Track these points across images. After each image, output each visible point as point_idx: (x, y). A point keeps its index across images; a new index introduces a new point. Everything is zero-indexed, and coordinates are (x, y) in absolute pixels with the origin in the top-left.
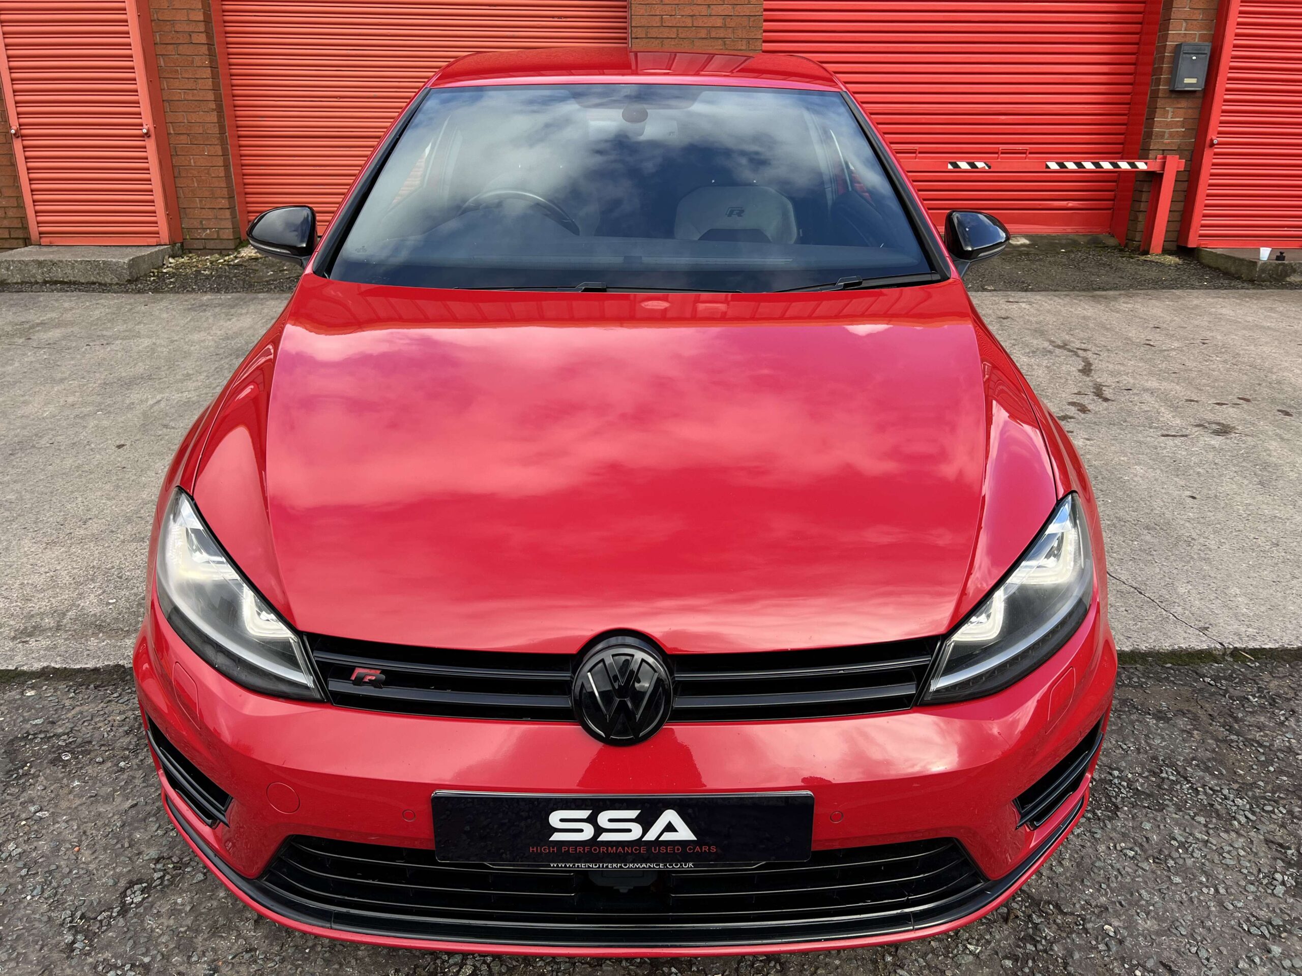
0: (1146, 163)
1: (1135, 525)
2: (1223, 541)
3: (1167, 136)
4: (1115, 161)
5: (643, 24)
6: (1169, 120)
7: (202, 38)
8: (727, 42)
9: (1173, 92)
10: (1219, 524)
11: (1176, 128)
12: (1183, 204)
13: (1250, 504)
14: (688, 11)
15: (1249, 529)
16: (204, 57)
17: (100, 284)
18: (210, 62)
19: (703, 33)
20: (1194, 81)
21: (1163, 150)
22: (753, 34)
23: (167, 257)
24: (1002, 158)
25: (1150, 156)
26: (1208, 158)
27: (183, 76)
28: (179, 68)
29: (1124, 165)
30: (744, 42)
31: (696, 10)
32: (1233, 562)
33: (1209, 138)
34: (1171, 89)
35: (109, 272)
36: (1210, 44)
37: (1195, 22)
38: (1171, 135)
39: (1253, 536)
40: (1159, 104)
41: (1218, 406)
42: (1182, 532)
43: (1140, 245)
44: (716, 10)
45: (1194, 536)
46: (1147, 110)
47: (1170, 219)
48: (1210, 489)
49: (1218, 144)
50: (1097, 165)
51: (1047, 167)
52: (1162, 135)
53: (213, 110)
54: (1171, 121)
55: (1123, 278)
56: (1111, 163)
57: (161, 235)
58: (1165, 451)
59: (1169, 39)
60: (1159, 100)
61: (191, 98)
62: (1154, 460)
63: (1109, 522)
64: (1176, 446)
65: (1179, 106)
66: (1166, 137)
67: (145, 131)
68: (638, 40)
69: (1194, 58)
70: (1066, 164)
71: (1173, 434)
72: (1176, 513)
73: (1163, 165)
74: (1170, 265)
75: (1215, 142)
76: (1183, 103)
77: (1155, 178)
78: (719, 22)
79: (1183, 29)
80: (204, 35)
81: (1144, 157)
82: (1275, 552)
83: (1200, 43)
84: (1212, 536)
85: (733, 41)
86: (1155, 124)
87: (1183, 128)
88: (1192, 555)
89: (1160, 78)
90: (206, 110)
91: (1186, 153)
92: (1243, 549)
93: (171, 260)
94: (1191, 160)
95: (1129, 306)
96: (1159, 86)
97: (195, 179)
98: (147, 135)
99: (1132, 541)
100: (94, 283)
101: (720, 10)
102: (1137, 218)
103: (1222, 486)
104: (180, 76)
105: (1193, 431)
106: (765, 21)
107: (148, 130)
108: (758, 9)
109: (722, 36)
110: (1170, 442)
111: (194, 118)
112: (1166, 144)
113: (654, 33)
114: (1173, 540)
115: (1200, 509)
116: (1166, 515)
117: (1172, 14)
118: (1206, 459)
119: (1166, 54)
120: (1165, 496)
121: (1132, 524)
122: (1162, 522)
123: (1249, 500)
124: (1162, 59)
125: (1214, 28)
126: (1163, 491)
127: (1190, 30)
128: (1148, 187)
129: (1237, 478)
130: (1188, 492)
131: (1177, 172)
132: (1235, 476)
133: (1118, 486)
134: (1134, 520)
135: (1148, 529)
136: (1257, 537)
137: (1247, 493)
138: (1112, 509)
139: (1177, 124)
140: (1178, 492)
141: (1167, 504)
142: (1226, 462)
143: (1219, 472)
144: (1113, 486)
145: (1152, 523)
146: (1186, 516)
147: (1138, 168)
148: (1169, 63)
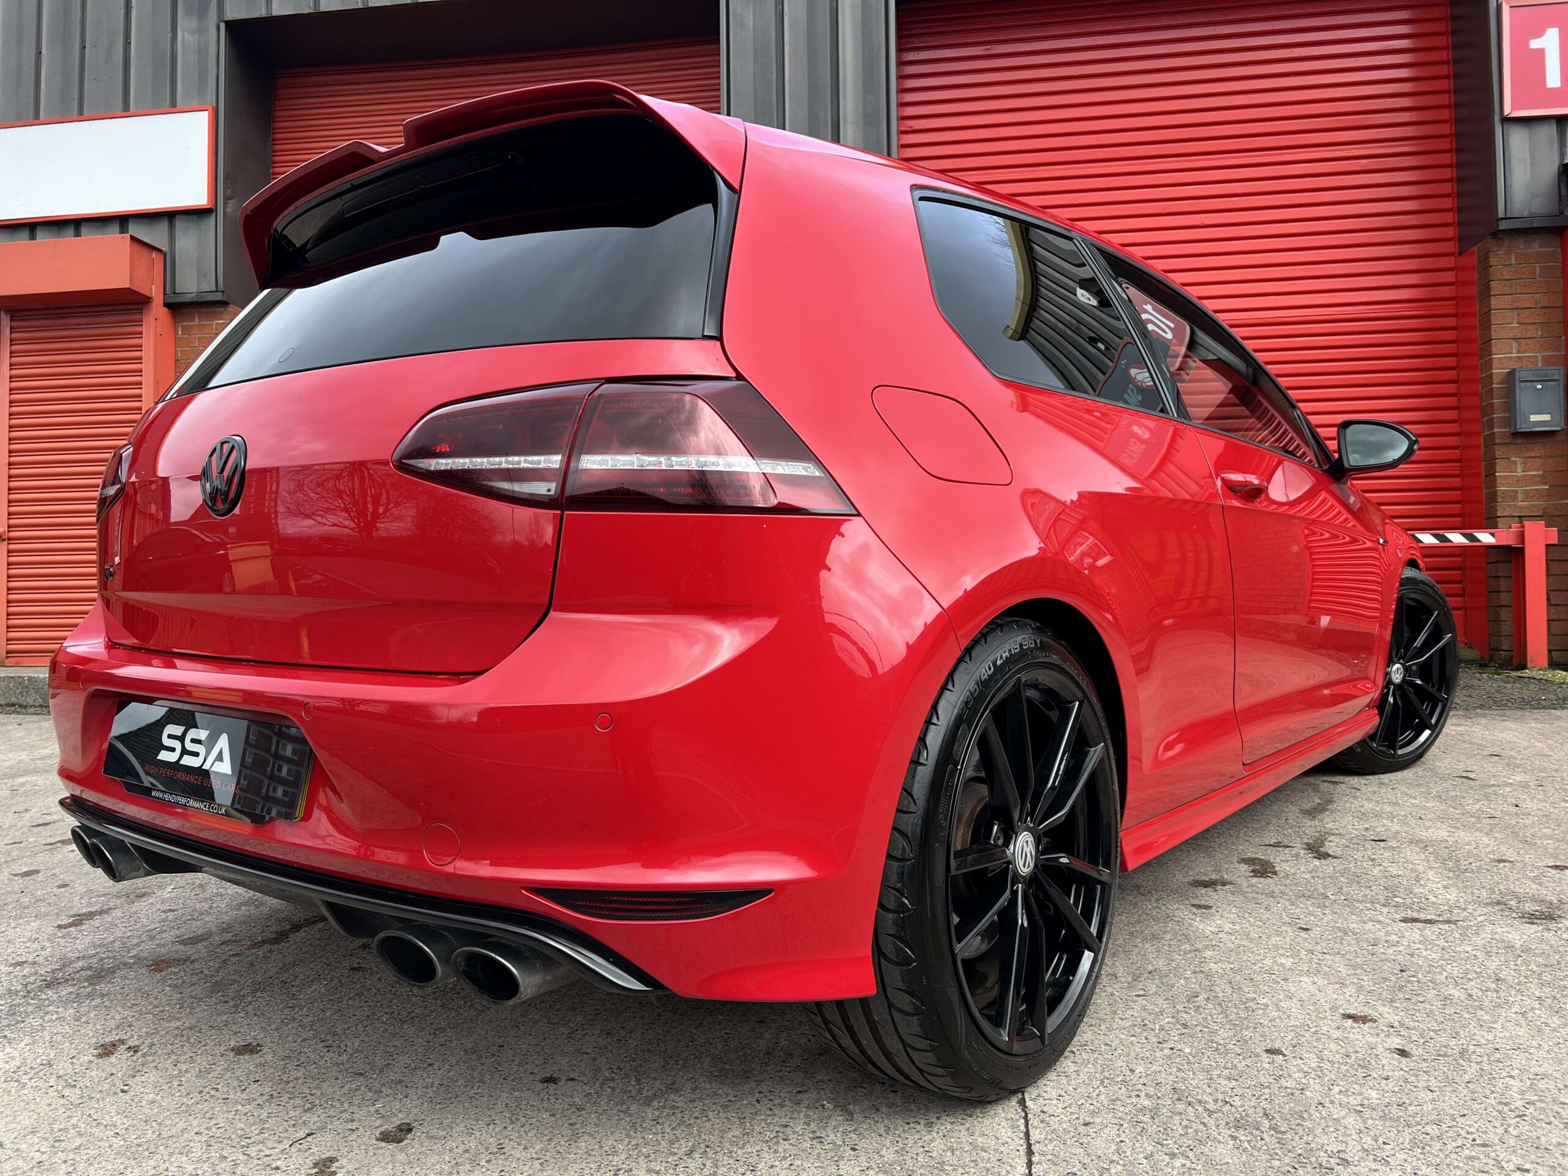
0: (1493, 535)
1: (1210, 1113)
3: (1520, 496)
4: (1441, 532)
6: (1519, 474)
9: (1517, 434)
10: (1437, 1123)
11: (1534, 485)
13: (1544, 1076)
15: (1512, 1142)
17: (20, 706)
20: (1546, 417)
21: (1519, 517)
25: (1500, 525)
29: (1456, 538)
34: (1513, 431)
35: (32, 691)
36: (1562, 367)
37: (1532, 341)
38: (1528, 495)
39: (1517, 1160)
40: (1498, 454)
41: (1553, 871)
42: (1324, 1139)
43: (1511, 657)
45: (1353, 1152)
46: (1484, 464)
47: (1554, 617)
48: (1455, 1036)
52: (1513, 496)
54: (1522, 476)
55: (1470, 696)
56: (1435, 535)
58: (1391, 951)
59: (1494, 366)
60: (1496, 447)
62: (1355, 967)
63: (1146, 1103)
64: (1424, 941)
65: (1533, 455)
66: (1520, 499)
69: (1539, 387)
71: (1429, 917)
72: (1336, 1089)
73: (1521, 536)
76: (1539, 450)
77: (1513, 555)
79: (1514, 351)
81: (1490, 523)
83: (1547, 368)
84: (1401, 1156)
86: (1499, 481)
87: (1545, 484)
89: (1493, 419)
91: (1559, 519)
95: (1461, 728)
96: (1493, 428)
99: (1173, 1156)
100: (13, 705)
102: (1498, 615)
103: (1490, 1030)
105: (1479, 912)
110: (1414, 933)
112: (1521, 508)
114: (1287, 1160)
115: (1406, 1081)
116: (1308, 1093)
117: (1493, 333)
118: (1479, 970)
119: (1494, 386)
120: (1333, 1047)
121: (1206, 1109)
122: (1286, 1111)
123: (1546, 1065)
124: (1490, 393)
125: (1563, 349)
126: (1336, 1034)
127: (1525, 352)
128: (1503, 570)
129: (1537, 1012)
130: (1398, 1040)
131: (1547, 545)
132: (1532, 1009)
133: (1234, 1017)
134: (1216, 1101)
135: (1237, 1127)
136: (1527, 1166)
137: (1547, 1048)
138: (1179, 1070)
139: (1533, 480)
140: (1372, 1040)
141: (1327, 1065)
142: (1526, 977)
143: (1499, 998)
144: (1220, 1018)
145: (1259, 1110)
146: (1359, 1098)
147: (1480, 541)
148: (1502, 398)
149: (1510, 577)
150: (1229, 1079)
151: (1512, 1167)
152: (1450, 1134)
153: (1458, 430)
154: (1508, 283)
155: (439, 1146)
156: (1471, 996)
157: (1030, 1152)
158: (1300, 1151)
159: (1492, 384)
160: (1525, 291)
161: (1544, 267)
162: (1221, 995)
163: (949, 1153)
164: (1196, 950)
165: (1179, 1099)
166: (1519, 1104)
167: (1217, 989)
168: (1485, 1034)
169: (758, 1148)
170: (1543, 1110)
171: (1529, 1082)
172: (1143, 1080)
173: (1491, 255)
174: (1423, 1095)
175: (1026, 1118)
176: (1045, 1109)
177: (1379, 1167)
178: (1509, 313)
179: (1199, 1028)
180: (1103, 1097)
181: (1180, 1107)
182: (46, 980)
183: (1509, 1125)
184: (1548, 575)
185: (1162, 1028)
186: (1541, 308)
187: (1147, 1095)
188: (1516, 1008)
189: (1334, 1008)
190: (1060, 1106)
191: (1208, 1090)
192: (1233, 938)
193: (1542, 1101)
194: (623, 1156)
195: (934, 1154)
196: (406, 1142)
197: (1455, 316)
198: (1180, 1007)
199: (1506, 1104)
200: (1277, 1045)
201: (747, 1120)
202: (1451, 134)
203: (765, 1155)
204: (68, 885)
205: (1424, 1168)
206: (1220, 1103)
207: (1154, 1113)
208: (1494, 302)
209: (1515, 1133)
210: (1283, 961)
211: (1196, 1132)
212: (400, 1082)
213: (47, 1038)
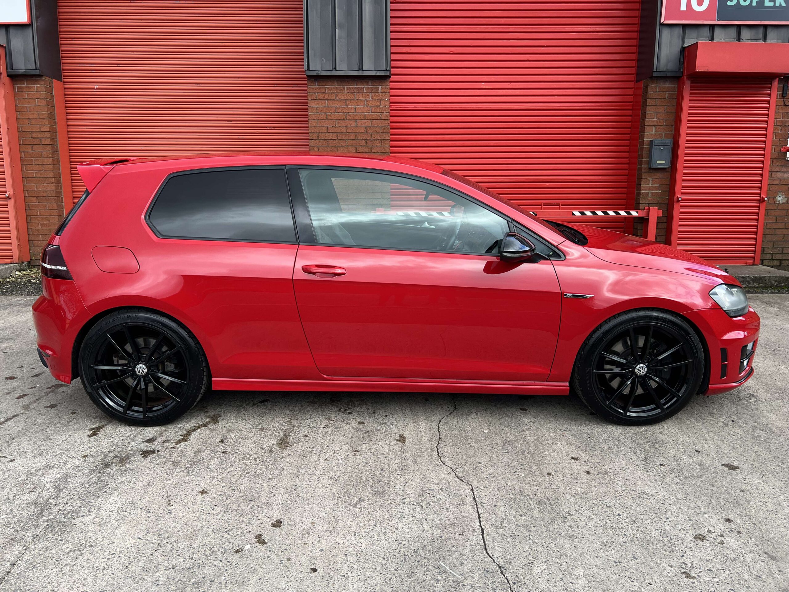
0: (637, 212)
1: (531, 499)
2: (592, 517)
3: (649, 195)
4: (617, 211)
5: (316, 131)
6: (650, 186)
7: (48, 141)
8: (368, 142)
9: (650, 169)
10: (597, 499)
11: (655, 190)
12: (665, 237)
13: (628, 480)
14: (343, 123)
15: (617, 505)
16: (48, 152)
18: (53, 154)
19: (353, 137)
20: (663, 162)
21: (649, 204)
22: (384, 136)
23: (14, 271)
24: (544, 209)
25: (640, 207)
26: (677, 209)
27: (36, 163)
28: (33, 159)
29: (623, 213)
30: (379, 142)
31: (348, 123)
32: (591, 539)
33: (676, 197)
34: (649, 167)
36: (672, 140)
37: (661, 127)
38: (653, 195)
39: (618, 512)
40: (643, 176)
42: (564, 507)
44: (360, 123)
45: (572, 511)
46: (637, 179)
48: (604, 465)
49: (682, 200)
50: (605, 213)
51: (573, 214)
52: (647, 195)
53: (53, 183)
56: (615, 212)
57: (14, 257)
59: (645, 137)
60: (643, 173)
61: (40, 176)
65: (656, 177)
66: (649, 196)
67: (7, 195)
70: (586, 212)
72: (568, 488)
73: (648, 213)
75: (680, 199)
76: (658, 175)
77: (643, 221)
78: (363, 130)
79: (654, 131)
80: (49, 140)
81: (636, 208)
82: (630, 529)
83: (666, 139)
84: (586, 512)
85: (371, 141)
86: (642, 188)
87: (660, 190)
88: (562, 531)
89: (642, 161)
90: (48, 183)
91: (663, 205)
92: (604, 526)
93: (17, 273)
94: (666, 210)
96: (642, 165)
97: (39, 223)
98: (9, 198)
99: (521, 516)
101: (364, 123)
104: (33, 163)
106: (391, 129)
107: (9, 195)
108: (386, 122)
109: (364, 138)
111: (41, 187)
112: (650, 200)
113: (322, 136)
114: (554, 515)
115: (589, 484)
116: (560, 490)
117: (646, 122)
118: (613, 436)
120: (567, 471)
121: (530, 498)
122: (553, 497)
123: (630, 476)
124: (643, 149)
125: (673, 131)
126: (568, 466)
127: (658, 132)
128: (640, 226)
129: (629, 454)
130: (587, 467)
131: (658, 217)
132: (628, 452)
133: (537, 460)
134: (533, 495)
135: (539, 504)
136: (621, 514)
137: (631, 469)
138: (521, 483)
139: (655, 188)
140: (579, 467)
141: (565, 479)
142: (627, 439)
143: (618, 448)
144: (532, 461)
145: (546, 497)
146: (575, 491)
147: (632, 215)
148: (647, 152)
150: (536, 486)
151: (617, 514)
152: (600, 503)
153: (629, 162)
154: (654, 100)
155: (294, 528)
156: (610, 447)
157: (479, 518)
158: (557, 512)
159: (644, 145)
160: (661, 104)
161: (670, 93)
162: (532, 451)
163: (455, 519)
164: (523, 431)
165: (522, 495)
166: (620, 491)
167: (531, 448)
168: (613, 463)
169: (396, 521)
170: (627, 493)
171: (624, 482)
172: (510, 488)
173: (649, 87)
174: (594, 489)
175: (476, 505)
176: (482, 501)
177: (580, 516)
178: (653, 114)
179: (526, 466)
180: (499, 495)
181: (522, 497)
182: (103, 464)
183: (617, 499)
184: (657, 229)
185: (514, 467)
186: (667, 112)
187: (512, 494)
188: (623, 453)
189: (568, 455)
190: (486, 499)
191: (530, 491)
192: (535, 424)
193: (627, 489)
194: (355, 528)
195: (451, 520)
196: (282, 527)
197: (632, 110)
198: (519, 457)
199: (617, 491)
200: (551, 471)
201: (390, 511)
202: (638, 23)
203: (399, 524)
204: (75, 412)
205: (592, 516)
206: (534, 495)
207: (515, 501)
208: (648, 108)
209: (618, 502)
210: (552, 435)
211: (527, 507)
212: (267, 503)
213: (124, 491)
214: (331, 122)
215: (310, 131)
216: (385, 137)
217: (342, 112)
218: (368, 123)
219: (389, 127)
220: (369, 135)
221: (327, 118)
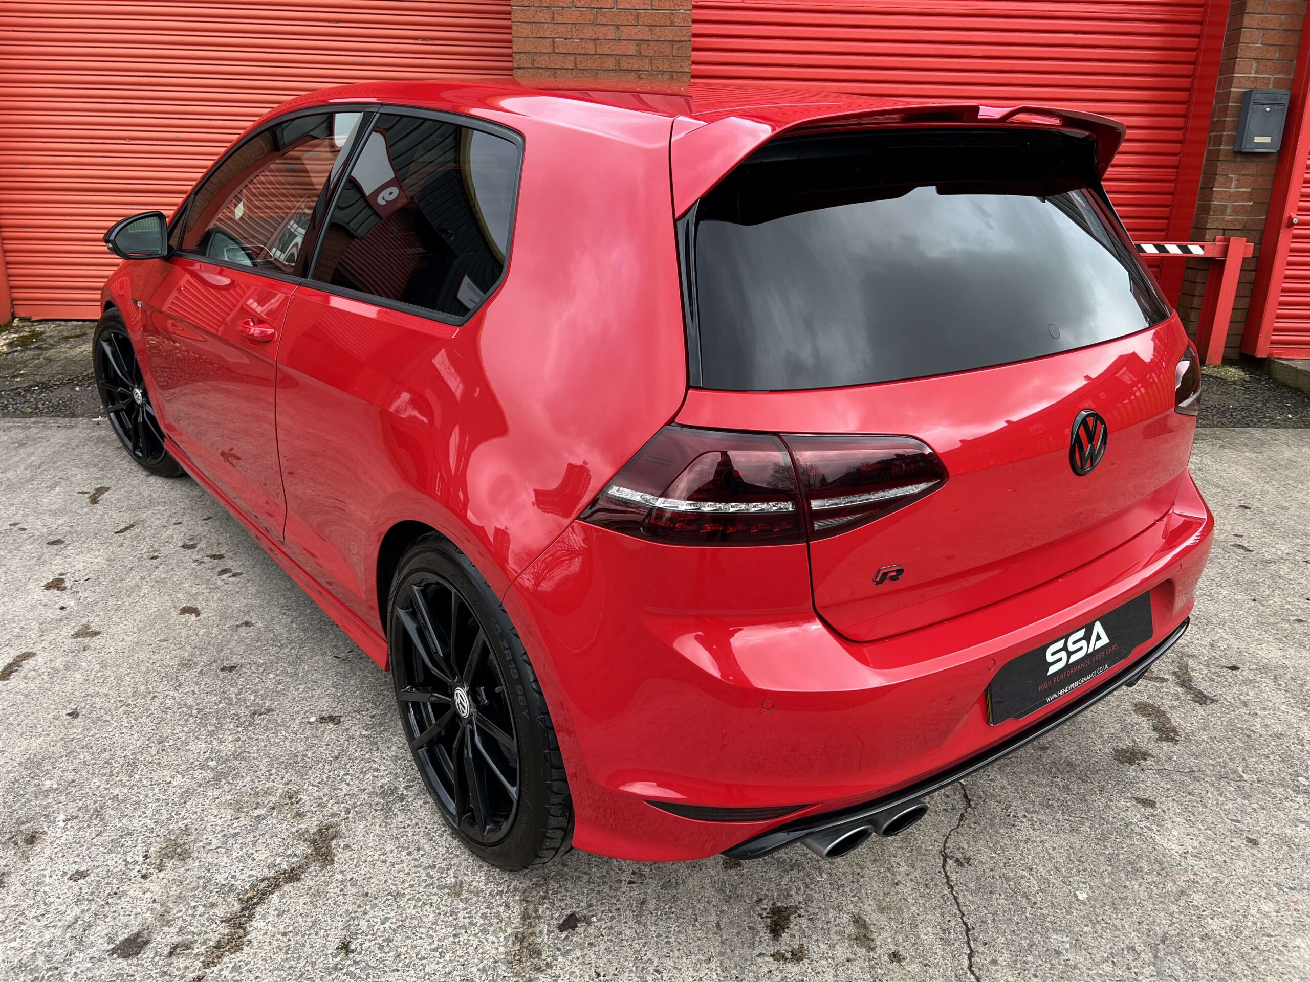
0: (1202, 247)
3: (1229, 211)
4: (1161, 243)
5: (527, 49)
6: (1232, 191)
8: (642, 76)
9: (1239, 153)
11: (1242, 201)
12: (1248, 300)
14: (588, 33)
19: (610, 64)
20: (1267, 140)
21: (1224, 230)
22: (678, 66)
25: (1207, 237)
26: (1285, 242)
29: (1173, 249)
30: (665, 76)
31: (600, 32)
33: (1286, 215)
34: (1235, 150)
36: (1289, 92)
37: (1269, 63)
38: (1236, 210)
40: (1219, 170)
44: (626, 32)
46: (1202, 176)
49: (1298, 224)
52: (1223, 210)
54: (1234, 192)
56: (1156, 246)
59: (1234, 84)
60: (1219, 164)
65: (1246, 172)
66: (1228, 213)
68: (521, 71)
73: (1225, 250)
74: (1234, 383)
75: (1295, 221)
76: (1252, 168)
77: (1213, 266)
78: (632, 49)
79: (1253, 72)
81: (1197, 238)
83: (1276, 90)
85: (650, 75)
86: (1215, 195)
87: (1250, 201)
89: (1222, 135)
91: (1255, 233)
94: (1260, 244)
96: (1220, 146)
101: (632, 33)
102: (1188, 316)
106: (694, 49)
108: (683, 34)
109: (635, 67)
112: (1227, 221)
113: (543, 61)
117: (1239, 51)
119: (1230, 104)
124: (1224, 111)
125: (1292, 73)
127: (1262, 73)
128: (1201, 277)
131: (1244, 259)
139: (1242, 196)
147: (1191, 253)
148: (1234, 116)
149: (1205, 283)
153: (1181, 138)
159: (1228, 102)
160: (1274, 11)
178: (1256, 32)
184: (1239, 283)
186: (1284, 30)
197: (1200, 23)
208: (1247, 20)
214: (562, 28)
215: (515, 49)
216: (681, 67)
217: (587, 5)
218: (642, 33)
219: (690, 45)
220: (647, 60)
221: (553, 19)
